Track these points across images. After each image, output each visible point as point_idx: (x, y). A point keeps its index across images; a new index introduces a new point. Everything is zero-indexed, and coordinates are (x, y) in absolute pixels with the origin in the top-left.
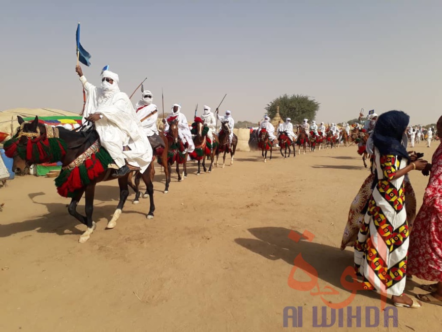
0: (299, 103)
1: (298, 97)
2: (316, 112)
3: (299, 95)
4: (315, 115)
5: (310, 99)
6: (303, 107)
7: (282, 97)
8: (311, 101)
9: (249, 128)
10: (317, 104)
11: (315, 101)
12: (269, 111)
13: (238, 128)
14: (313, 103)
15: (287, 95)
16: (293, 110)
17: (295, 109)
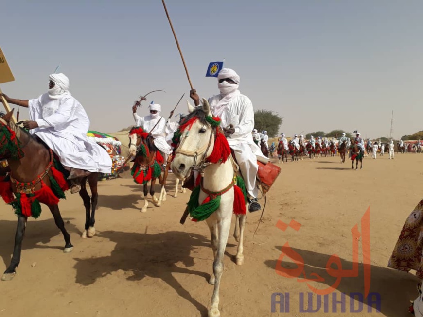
0: (264, 117)
1: (262, 111)
2: (279, 126)
3: (264, 110)
4: (278, 128)
5: (274, 114)
6: (267, 121)
8: (275, 116)
10: (281, 119)
11: (278, 116)
14: (277, 118)
16: (259, 124)
17: (260, 123)
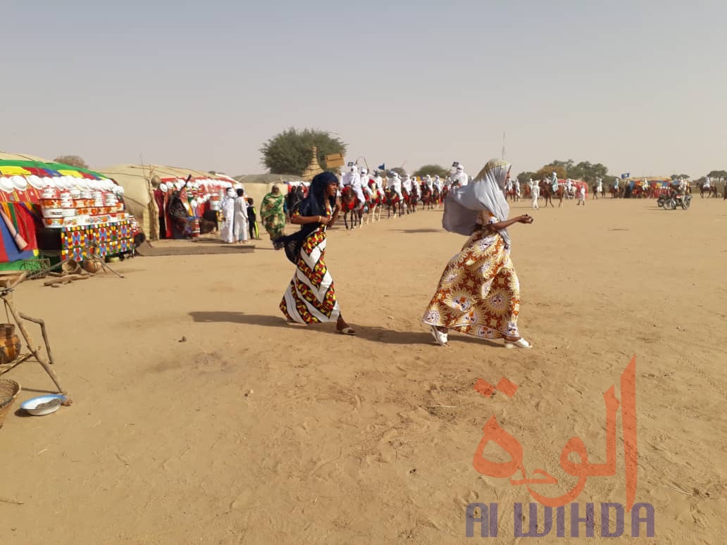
0: (315, 143)
1: (313, 132)
3: (315, 129)
5: (332, 136)
6: (322, 149)
7: (288, 131)
8: (334, 141)
9: (284, 183)
10: (344, 146)
11: (339, 141)
12: (267, 154)
13: (268, 183)
14: (338, 144)
15: (296, 128)
16: (308, 154)
